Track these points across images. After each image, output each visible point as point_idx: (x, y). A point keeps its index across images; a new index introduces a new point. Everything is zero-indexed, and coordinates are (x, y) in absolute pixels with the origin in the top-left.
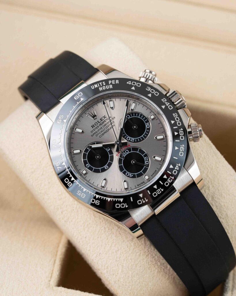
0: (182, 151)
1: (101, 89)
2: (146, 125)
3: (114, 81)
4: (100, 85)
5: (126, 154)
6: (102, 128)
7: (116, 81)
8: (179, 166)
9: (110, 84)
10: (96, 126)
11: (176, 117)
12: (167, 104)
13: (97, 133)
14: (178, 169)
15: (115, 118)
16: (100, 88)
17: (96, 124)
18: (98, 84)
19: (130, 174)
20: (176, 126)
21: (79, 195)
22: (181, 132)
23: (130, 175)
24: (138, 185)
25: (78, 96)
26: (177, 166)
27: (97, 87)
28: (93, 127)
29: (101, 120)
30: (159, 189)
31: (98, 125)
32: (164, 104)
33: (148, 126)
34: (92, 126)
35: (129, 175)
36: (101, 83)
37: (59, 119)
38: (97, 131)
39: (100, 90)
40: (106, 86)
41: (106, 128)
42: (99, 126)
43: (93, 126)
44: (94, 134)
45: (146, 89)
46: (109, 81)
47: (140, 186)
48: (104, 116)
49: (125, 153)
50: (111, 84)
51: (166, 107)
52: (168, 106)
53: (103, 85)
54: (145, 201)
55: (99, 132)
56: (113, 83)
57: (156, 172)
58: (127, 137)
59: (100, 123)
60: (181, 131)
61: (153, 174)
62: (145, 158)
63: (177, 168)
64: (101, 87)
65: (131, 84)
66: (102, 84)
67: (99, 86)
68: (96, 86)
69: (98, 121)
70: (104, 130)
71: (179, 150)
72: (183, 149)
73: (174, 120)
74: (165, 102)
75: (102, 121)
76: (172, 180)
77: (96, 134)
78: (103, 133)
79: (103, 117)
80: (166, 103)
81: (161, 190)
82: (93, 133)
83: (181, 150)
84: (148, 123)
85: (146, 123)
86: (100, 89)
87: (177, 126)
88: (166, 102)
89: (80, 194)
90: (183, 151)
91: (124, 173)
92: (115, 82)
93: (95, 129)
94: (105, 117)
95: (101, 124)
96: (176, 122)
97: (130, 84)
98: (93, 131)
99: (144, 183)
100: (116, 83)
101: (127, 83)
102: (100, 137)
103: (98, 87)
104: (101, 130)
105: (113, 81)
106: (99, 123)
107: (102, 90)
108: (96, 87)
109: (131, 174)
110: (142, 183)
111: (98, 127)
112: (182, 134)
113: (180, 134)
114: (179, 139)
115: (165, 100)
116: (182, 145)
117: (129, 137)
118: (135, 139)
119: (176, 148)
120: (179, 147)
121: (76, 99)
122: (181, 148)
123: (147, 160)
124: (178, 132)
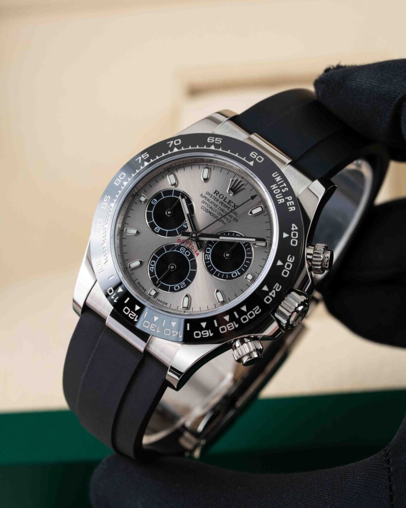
0: (202, 335)
1: (273, 187)
2: (236, 272)
3: (293, 204)
4: (282, 184)
5: (184, 253)
6: (217, 207)
7: (294, 208)
9: (285, 199)
10: (218, 197)
11: (254, 311)
12: (273, 294)
13: (207, 202)
14: (173, 335)
15: (237, 221)
16: (275, 186)
17: (221, 196)
18: (283, 181)
19: (154, 267)
20: (240, 316)
21: (104, 200)
23: (153, 268)
24: (139, 283)
25: (257, 157)
26: (177, 333)
27: (277, 181)
28: (216, 194)
30: (135, 315)
31: (220, 200)
32: (271, 289)
33: (234, 275)
34: (216, 191)
35: (152, 267)
36: (285, 185)
37: (214, 139)
38: (210, 202)
39: (271, 187)
40: (281, 194)
41: (218, 213)
42: (219, 202)
43: (218, 193)
44: (204, 197)
45: (289, 256)
46: (291, 197)
47: (138, 286)
49: (185, 251)
50: (287, 201)
51: (267, 293)
52: (268, 295)
53: (281, 189)
54: (113, 298)
55: (210, 204)
56: (288, 203)
57: (165, 305)
58: (211, 248)
59: (223, 202)
60: (234, 325)
61: (161, 302)
62: (184, 283)
63: (174, 333)
64: (277, 187)
65: (292, 231)
66: (284, 187)
67: (279, 183)
68: (278, 179)
69: (226, 198)
70: (215, 210)
71: (201, 329)
72: (206, 335)
73: (248, 310)
74: (275, 289)
75: (228, 203)
76: (154, 330)
77: (205, 201)
78: (210, 209)
79: (235, 204)
80: (274, 291)
81: (135, 317)
82: (207, 196)
83: (204, 333)
84: (239, 274)
85: (239, 271)
86: (274, 186)
88: (276, 291)
89: (106, 201)
90: (204, 336)
91: (154, 258)
92: (290, 206)
93: (213, 197)
94: (235, 206)
95: (222, 203)
96: (245, 313)
97: (293, 229)
98: (210, 195)
99: (144, 292)
100: (289, 208)
101: (293, 225)
102: (203, 208)
103: (277, 183)
104: (213, 206)
105: (293, 202)
106: (224, 200)
107: (273, 189)
108: (276, 179)
109: (154, 269)
110: (143, 288)
111: (217, 201)
112: (230, 328)
113: (228, 325)
114: (219, 325)
115: (278, 288)
116: (211, 333)
117: (211, 252)
118: (209, 260)
119: (204, 324)
120: (207, 328)
121: (251, 155)
122: (206, 332)
123: (180, 286)
124: (231, 320)
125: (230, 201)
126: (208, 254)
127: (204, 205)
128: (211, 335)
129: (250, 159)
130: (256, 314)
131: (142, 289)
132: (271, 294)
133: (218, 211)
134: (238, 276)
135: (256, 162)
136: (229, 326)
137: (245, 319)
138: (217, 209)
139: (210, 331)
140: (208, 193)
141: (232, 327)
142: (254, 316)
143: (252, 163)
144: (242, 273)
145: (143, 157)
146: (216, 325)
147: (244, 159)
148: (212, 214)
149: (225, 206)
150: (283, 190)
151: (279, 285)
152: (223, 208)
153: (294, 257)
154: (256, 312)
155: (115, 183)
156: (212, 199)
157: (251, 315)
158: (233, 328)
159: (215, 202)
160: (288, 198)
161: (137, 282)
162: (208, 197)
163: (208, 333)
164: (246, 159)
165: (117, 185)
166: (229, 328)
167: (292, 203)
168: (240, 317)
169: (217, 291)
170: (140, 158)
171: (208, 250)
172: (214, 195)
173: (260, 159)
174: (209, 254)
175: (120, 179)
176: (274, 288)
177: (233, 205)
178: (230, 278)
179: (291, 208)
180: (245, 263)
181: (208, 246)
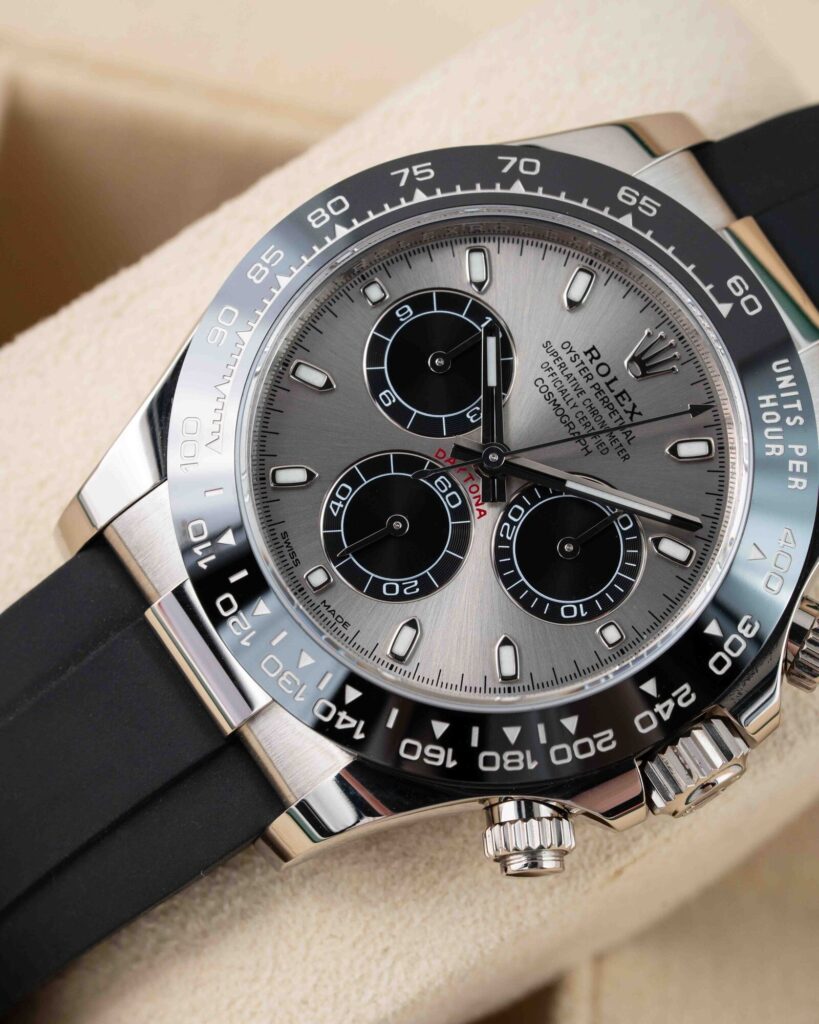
0: (422, 756)
1: (764, 402)
2: (577, 605)
3: (805, 470)
4: (792, 400)
5: (444, 495)
6: (583, 397)
7: (804, 482)
8: (353, 730)
9: (786, 448)
10: (592, 370)
11: (596, 741)
12: (665, 710)
13: (556, 369)
14: (339, 726)
15: (625, 458)
16: (772, 400)
17: (603, 370)
18: (796, 393)
19: (344, 503)
21: (263, 258)
22: (520, 760)
23: (340, 505)
24: (285, 535)
25: (744, 295)
26: (353, 723)
27: (781, 386)
28: (589, 356)
29: (620, 394)
30: (249, 627)
31: (597, 379)
32: (664, 693)
33: (569, 611)
34: (594, 348)
35: (338, 500)
36: (798, 405)
37: (639, 199)
38: (566, 373)
39: (760, 398)
40: (779, 430)
41: (580, 416)
42: (591, 383)
43: (596, 355)
44: (554, 353)
46: (804, 448)
47: (282, 542)
48: (636, 410)
49: (449, 491)
50: (790, 454)
51: (649, 702)
52: (651, 708)
53: (784, 414)
54: (200, 554)
55: (564, 379)
56: (791, 463)
57: (340, 626)
58: (527, 508)
59: (604, 387)
60: (525, 761)
61: (333, 612)
62: (416, 582)
63: (345, 722)
64: (775, 404)
66: (793, 413)
67: (783, 395)
68: (786, 382)
69: (615, 379)
70: (571, 404)
71: (428, 737)
72: (436, 760)
73: (582, 731)
74: (675, 700)
75: (616, 397)
76: (289, 693)
77: (552, 365)
78: (558, 396)
79: (634, 406)
80: (670, 703)
81: (246, 633)
82: (562, 353)
83: (432, 751)
84: (583, 615)
85: (585, 604)
86: (767, 398)
87: (551, 742)
88: (677, 706)
89: (268, 261)
90: (426, 761)
91: (352, 479)
92: (794, 474)
93: (578, 362)
94: (633, 413)
95: (600, 391)
96: (569, 739)
98: (572, 354)
99: (292, 565)
100: (791, 479)
102: (540, 383)
103: (778, 392)
104: (570, 390)
105: (805, 464)
106: (608, 384)
107: (762, 406)
108: (778, 379)
109: (341, 509)
110: (293, 555)
111: (589, 378)
112: (510, 765)
113: (507, 754)
114: (483, 746)
115: (685, 700)
116: (453, 759)
117: (521, 519)
118: (510, 543)
119: (440, 728)
120: (445, 741)
121: (729, 283)
122: (438, 752)
123: (402, 588)
124: (520, 744)
125: (624, 392)
126: (513, 524)
127: (545, 375)
128: (451, 764)
129: (724, 295)
130: (597, 751)
131: (287, 557)
132: (659, 708)
133: (582, 408)
134: (579, 619)
135: (737, 310)
136: (510, 757)
137: (561, 754)
138: (579, 401)
139: (450, 751)
140: (568, 346)
141: (517, 764)
142: (592, 753)
143: (725, 309)
144: (593, 612)
145: (416, 173)
146: (475, 743)
147: (707, 289)
148: (560, 412)
149: (605, 401)
150: (788, 420)
151: (692, 691)
152: (598, 404)
153: (756, 626)
154: (600, 744)
155: (309, 218)
156: (572, 368)
157: (584, 748)
158: (521, 767)
159: (581, 381)
160: (796, 448)
161: (279, 529)
162: (566, 358)
163: (441, 757)
164: (712, 291)
165: (315, 226)
166: (507, 762)
167: (802, 467)
168: (551, 744)
169: (506, 642)
170: (406, 171)
171: (516, 513)
172: (583, 357)
173: (751, 305)
174: (516, 524)
175: (327, 211)
176: (674, 694)
177: (628, 406)
178: (553, 616)
179: (797, 480)
180: (611, 590)
181: (519, 501)
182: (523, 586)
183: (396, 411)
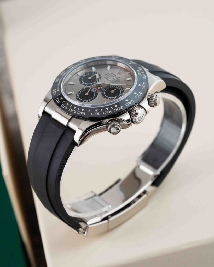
0: (95, 114)
7: (146, 78)
8: (84, 114)
11: (120, 108)
17: (114, 75)
22: (109, 112)
26: (84, 113)
32: (129, 101)
33: (114, 98)
39: (137, 71)
42: (112, 76)
45: (140, 92)
49: (94, 90)
51: (127, 102)
53: (141, 72)
55: (108, 77)
58: (106, 90)
62: (91, 100)
63: (82, 113)
64: (139, 71)
68: (141, 69)
71: (95, 112)
73: (118, 107)
74: (131, 101)
79: (119, 77)
81: (66, 108)
82: (108, 74)
84: (116, 98)
88: (131, 102)
91: (79, 92)
95: (114, 77)
96: (116, 108)
97: (144, 84)
100: (143, 78)
102: (105, 78)
104: (110, 77)
105: (145, 76)
108: (139, 69)
109: (78, 95)
113: (107, 112)
118: (104, 93)
119: (96, 110)
120: (97, 112)
124: (109, 110)
125: (117, 76)
128: (99, 114)
132: (129, 103)
137: (115, 110)
142: (120, 109)
146: (102, 111)
151: (134, 100)
153: (142, 93)
154: (121, 108)
157: (119, 109)
160: (143, 75)
163: (97, 114)
168: (113, 109)
172: (111, 74)
174: (104, 91)
178: (112, 99)
180: (120, 95)
181: (104, 89)
182: (107, 97)
183: (85, 85)
